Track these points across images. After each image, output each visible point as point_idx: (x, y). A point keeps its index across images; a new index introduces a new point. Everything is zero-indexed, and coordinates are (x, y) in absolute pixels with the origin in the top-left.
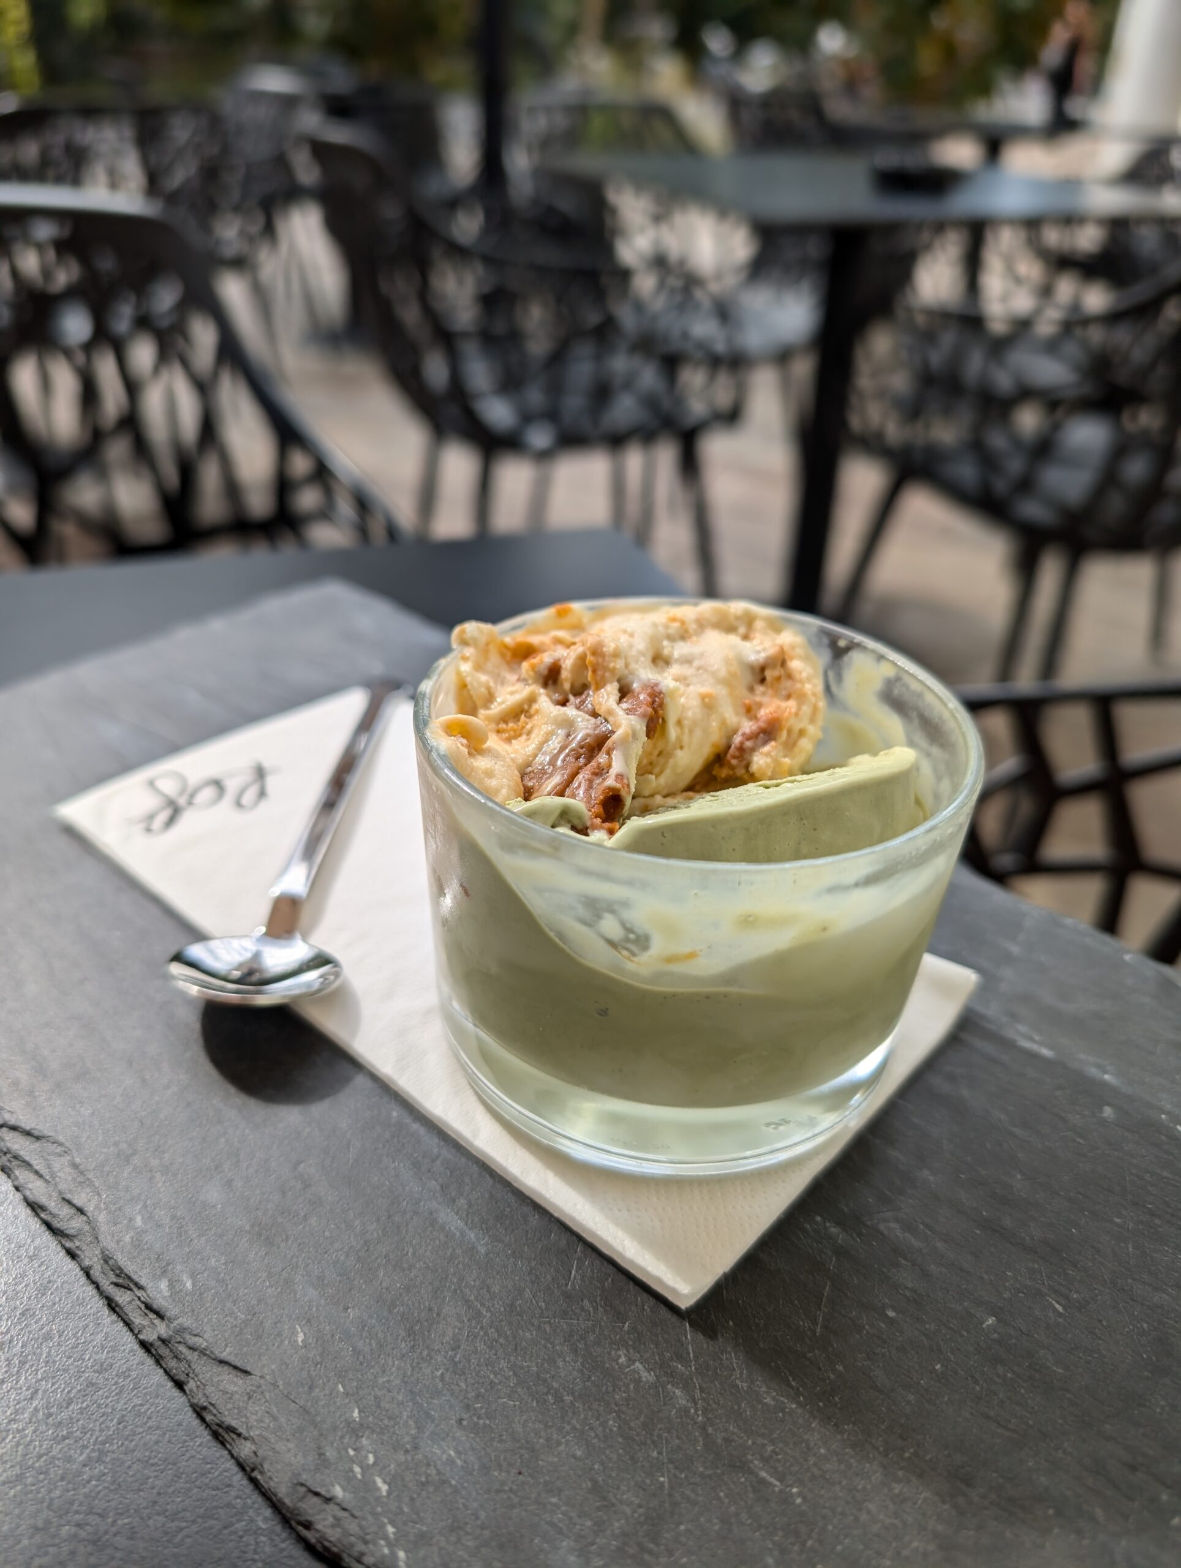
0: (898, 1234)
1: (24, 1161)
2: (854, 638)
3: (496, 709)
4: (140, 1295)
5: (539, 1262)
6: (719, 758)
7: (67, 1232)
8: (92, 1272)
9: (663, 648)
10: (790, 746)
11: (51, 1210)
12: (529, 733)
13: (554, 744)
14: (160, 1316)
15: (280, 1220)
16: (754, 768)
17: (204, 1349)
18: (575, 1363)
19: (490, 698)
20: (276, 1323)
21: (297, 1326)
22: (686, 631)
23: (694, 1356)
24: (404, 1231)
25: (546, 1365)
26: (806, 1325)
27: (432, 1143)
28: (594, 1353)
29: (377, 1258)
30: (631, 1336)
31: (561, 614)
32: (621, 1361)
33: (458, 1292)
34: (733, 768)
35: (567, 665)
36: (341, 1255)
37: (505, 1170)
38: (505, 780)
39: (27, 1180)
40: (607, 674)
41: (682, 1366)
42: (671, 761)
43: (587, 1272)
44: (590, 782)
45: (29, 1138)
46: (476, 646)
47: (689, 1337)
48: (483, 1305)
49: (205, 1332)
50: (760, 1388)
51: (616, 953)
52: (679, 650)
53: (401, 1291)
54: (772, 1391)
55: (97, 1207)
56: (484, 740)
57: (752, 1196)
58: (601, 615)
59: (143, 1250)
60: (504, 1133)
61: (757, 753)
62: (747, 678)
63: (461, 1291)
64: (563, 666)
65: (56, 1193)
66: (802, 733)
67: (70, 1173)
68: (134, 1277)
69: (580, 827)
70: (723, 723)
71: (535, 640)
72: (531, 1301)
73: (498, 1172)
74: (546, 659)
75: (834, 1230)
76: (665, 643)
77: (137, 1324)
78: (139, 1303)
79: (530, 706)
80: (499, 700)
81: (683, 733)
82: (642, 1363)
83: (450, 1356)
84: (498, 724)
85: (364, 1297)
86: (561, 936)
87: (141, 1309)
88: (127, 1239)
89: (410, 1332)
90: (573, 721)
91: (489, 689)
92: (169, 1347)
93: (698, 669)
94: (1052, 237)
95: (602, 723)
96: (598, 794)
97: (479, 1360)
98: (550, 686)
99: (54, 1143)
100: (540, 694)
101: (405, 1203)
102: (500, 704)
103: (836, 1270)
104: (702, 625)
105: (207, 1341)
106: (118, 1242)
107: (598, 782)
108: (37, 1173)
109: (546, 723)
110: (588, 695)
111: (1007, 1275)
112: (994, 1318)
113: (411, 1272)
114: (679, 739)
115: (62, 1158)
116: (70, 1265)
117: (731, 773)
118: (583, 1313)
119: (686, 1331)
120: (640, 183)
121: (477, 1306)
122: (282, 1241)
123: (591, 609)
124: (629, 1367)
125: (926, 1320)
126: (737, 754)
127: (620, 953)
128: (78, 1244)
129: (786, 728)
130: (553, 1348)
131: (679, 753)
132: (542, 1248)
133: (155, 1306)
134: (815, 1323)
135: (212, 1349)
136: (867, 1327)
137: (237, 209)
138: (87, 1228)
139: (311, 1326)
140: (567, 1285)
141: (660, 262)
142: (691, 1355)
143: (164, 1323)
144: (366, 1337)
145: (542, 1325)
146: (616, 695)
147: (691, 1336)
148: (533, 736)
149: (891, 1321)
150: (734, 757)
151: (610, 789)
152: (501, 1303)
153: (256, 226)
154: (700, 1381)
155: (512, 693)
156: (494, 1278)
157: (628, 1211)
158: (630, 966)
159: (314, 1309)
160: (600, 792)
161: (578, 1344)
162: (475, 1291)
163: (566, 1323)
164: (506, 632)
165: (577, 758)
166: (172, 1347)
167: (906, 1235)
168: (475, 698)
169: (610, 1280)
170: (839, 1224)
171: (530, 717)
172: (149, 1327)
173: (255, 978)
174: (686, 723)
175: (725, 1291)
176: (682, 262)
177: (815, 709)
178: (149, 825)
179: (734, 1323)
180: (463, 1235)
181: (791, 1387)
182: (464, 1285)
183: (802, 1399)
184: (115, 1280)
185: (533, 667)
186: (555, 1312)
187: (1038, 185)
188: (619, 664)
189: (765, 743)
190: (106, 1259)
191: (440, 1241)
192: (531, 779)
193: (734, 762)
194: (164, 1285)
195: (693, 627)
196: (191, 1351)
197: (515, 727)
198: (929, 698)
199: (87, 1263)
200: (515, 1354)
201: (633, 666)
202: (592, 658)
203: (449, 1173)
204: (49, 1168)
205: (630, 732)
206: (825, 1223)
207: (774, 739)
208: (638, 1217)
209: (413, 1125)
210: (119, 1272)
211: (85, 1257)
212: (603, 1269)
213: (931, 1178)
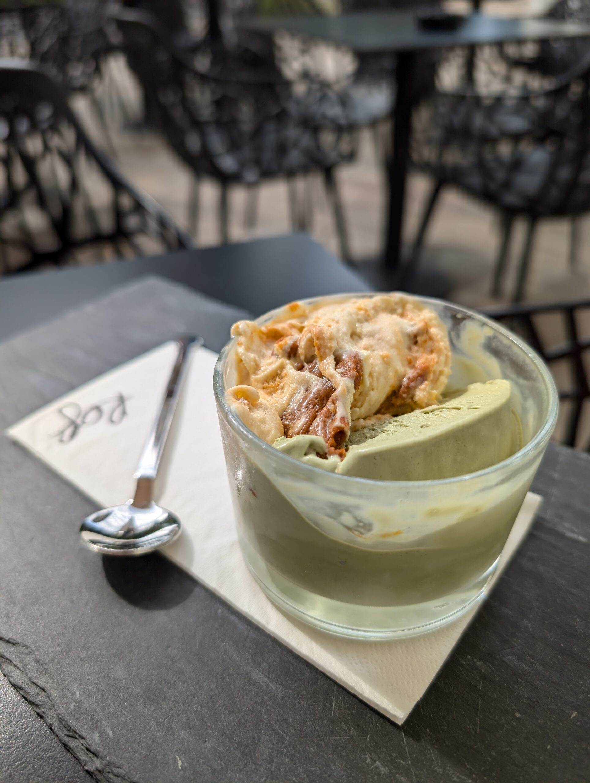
0: (516, 663)
1: (7, 659)
2: (466, 313)
3: (261, 374)
4: (83, 743)
5: (313, 700)
6: (395, 393)
7: (36, 703)
8: (53, 728)
9: (356, 328)
10: (435, 381)
11: (26, 689)
12: (282, 388)
13: (299, 397)
14: (96, 756)
15: (160, 686)
16: (417, 398)
17: (124, 776)
18: (341, 766)
19: (257, 367)
20: (164, 755)
21: (177, 757)
22: (368, 316)
23: (409, 754)
24: (233, 687)
25: (325, 768)
26: (471, 727)
27: (242, 627)
28: (352, 758)
29: (219, 706)
30: (372, 745)
31: (293, 309)
32: (367, 762)
33: (269, 724)
34: (403, 399)
35: (302, 344)
36: (198, 706)
37: (288, 643)
38: (273, 424)
39: (10, 671)
40: (327, 351)
41: (404, 761)
42: (368, 398)
43: (341, 704)
44: (325, 423)
45: (9, 644)
46: (246, 336)
47: (405, 741)
48: (284, 732)
49: (123, 765)
50: (449, 771)
51: (351, 533)
52: (366, 328)
53: (235, 727)
54: (456, 773)
55: (52, 687)
56: (258, 398)
57: (431, 648)
58: (316, 307)
59: (82, 713)
60: (285, 619)
61: (417, 390)
62: (407, 342)
63: (270, 724)
64: (300, 346)
65: (27, 678)
66: (441, 373)
67: (34, 666)
68: (78, 732)
69: (322, 453)
70: (396, 372)
71: (279, 327)
72: (312, 727)
73: (283, 643)
74: (288, 341)
75: (479, 664)
76: (357, 325)
77: (83, 760)
78: (83, 747)
79: (281, 371)
80: (262, 368)
81: (373, 381)
82: (380, 762)
83: (269, 768)
84: (263, 383)
85: (214, 733)
86: (315, 523)
87: (84, 751)
88: (72, 707)
89: (243, 753)
90: (309, 381)
91: (255, 362)
92: (103, 775)
93: (379, 340)
94: (511, 50)
95: (326, 382)
96: (330, 431)
97: (286, 769)
98: (292, 358)
99: (23, 647)
100: (287, 364)
101: (232, 668)
102: (264, 371)
103: (483, 690)
104: (377, 310)
105: (125, 771)
106: (67, 709)
107: (329, 422)
108: (15, 666)
109: (292, 383)
110: (316, 362)
111: (579, 683)
112: (576, 712)
113: (240, 714)
114: (371, 385)
115: (29, 656)
116: (39, 723)
117: (403, 402)
118: (342, 732)
119: (403, 738)
120: (293, 33)
121: (280, 733)
122: (163, 700)
123: (310, 303)
124: (373, 765)
125: (538, 717)
126: (406, 390)
127: (353, 533)
128: (43, 710)
129: (432, 371)
130: (327, 756)
131: (372, 393)
132: (314, 691)
133: (92, 750)
134: (475, 725)
135: (129, 776)
136: (506, 725)
137: (80, 59)
138: (47, 700)
139: (185, 755)
140: (331, 714)
141: (306, 75)
142: (408, 754)
143: (99, 760)
144: (218, 760)
145: (319, 742)
146: (333, 363)
147: (406, 741)
148: (285, 390)
149: (519, 720)
150: (404, 393)
151: (338, 428)
152: (294, 729)
153: (91, 69)
154: (415, 770)
155: (270, 364)
156: (288, 713)
157: (361, 663)
158: (360, 540)
159: (186, 744)
160: (332, 430)
161: (341, 752)
162: (278, 723)
163: (333, 739)
164: (262, 324)
165: (314, 406)
166: (105, 775)
167: (520, 663)
168: (248, 368)
169: (355, 708)
170: (481, 659)
171: (281, 378)
172: (90, 762)
173: (132, 533)
174: (375, 375)
175: (422, 710)
176: (318, 75)
177: (447, 356)
178: (62, 437)
179: (429, 730)
180: (267, 686)
181: (466, 768)
182: (271, 719)
183: (474, 776)
184: (67, 733)
185: (281, 347)
186: (326, 733)
187: (501, 22)
188: (334, 344)
189: (422, 383)
190: (61, 720)
191: (254, 692)
192: (287, 420)
193: (404, 395)
194: (96, 735)
195: (372, 312)
196: (116, 777)
197: (274, 385)
198: (515, 349)
199: (50, 722)
200: (305, 763)
201: (341, 343)
202: (317, 341)
203: (255, 646)
204: (22, 663)
205: (346, 389)
206: (473, 659)
207: (426, 380)
208: (368, 667)
209: (231, 617)
210: (69, 728)
211: (48, 718)
212: (351, 701)
213: (529, 625)
